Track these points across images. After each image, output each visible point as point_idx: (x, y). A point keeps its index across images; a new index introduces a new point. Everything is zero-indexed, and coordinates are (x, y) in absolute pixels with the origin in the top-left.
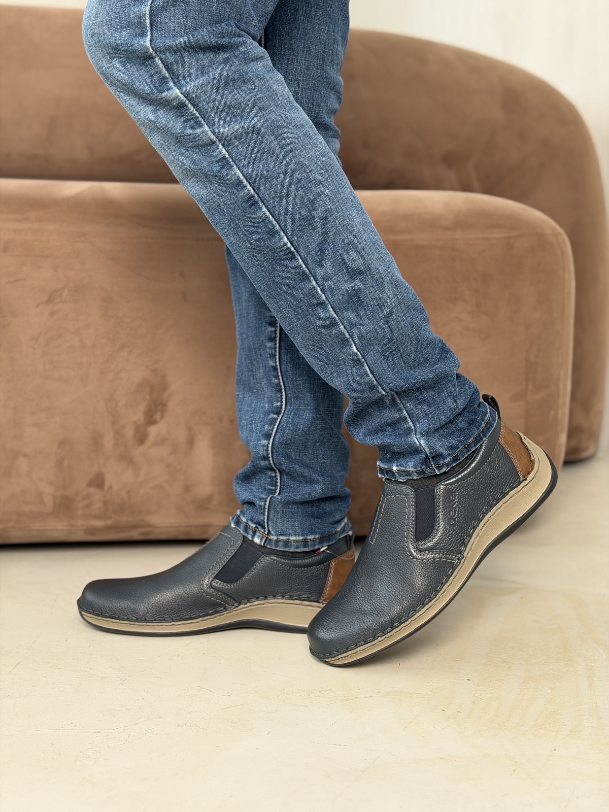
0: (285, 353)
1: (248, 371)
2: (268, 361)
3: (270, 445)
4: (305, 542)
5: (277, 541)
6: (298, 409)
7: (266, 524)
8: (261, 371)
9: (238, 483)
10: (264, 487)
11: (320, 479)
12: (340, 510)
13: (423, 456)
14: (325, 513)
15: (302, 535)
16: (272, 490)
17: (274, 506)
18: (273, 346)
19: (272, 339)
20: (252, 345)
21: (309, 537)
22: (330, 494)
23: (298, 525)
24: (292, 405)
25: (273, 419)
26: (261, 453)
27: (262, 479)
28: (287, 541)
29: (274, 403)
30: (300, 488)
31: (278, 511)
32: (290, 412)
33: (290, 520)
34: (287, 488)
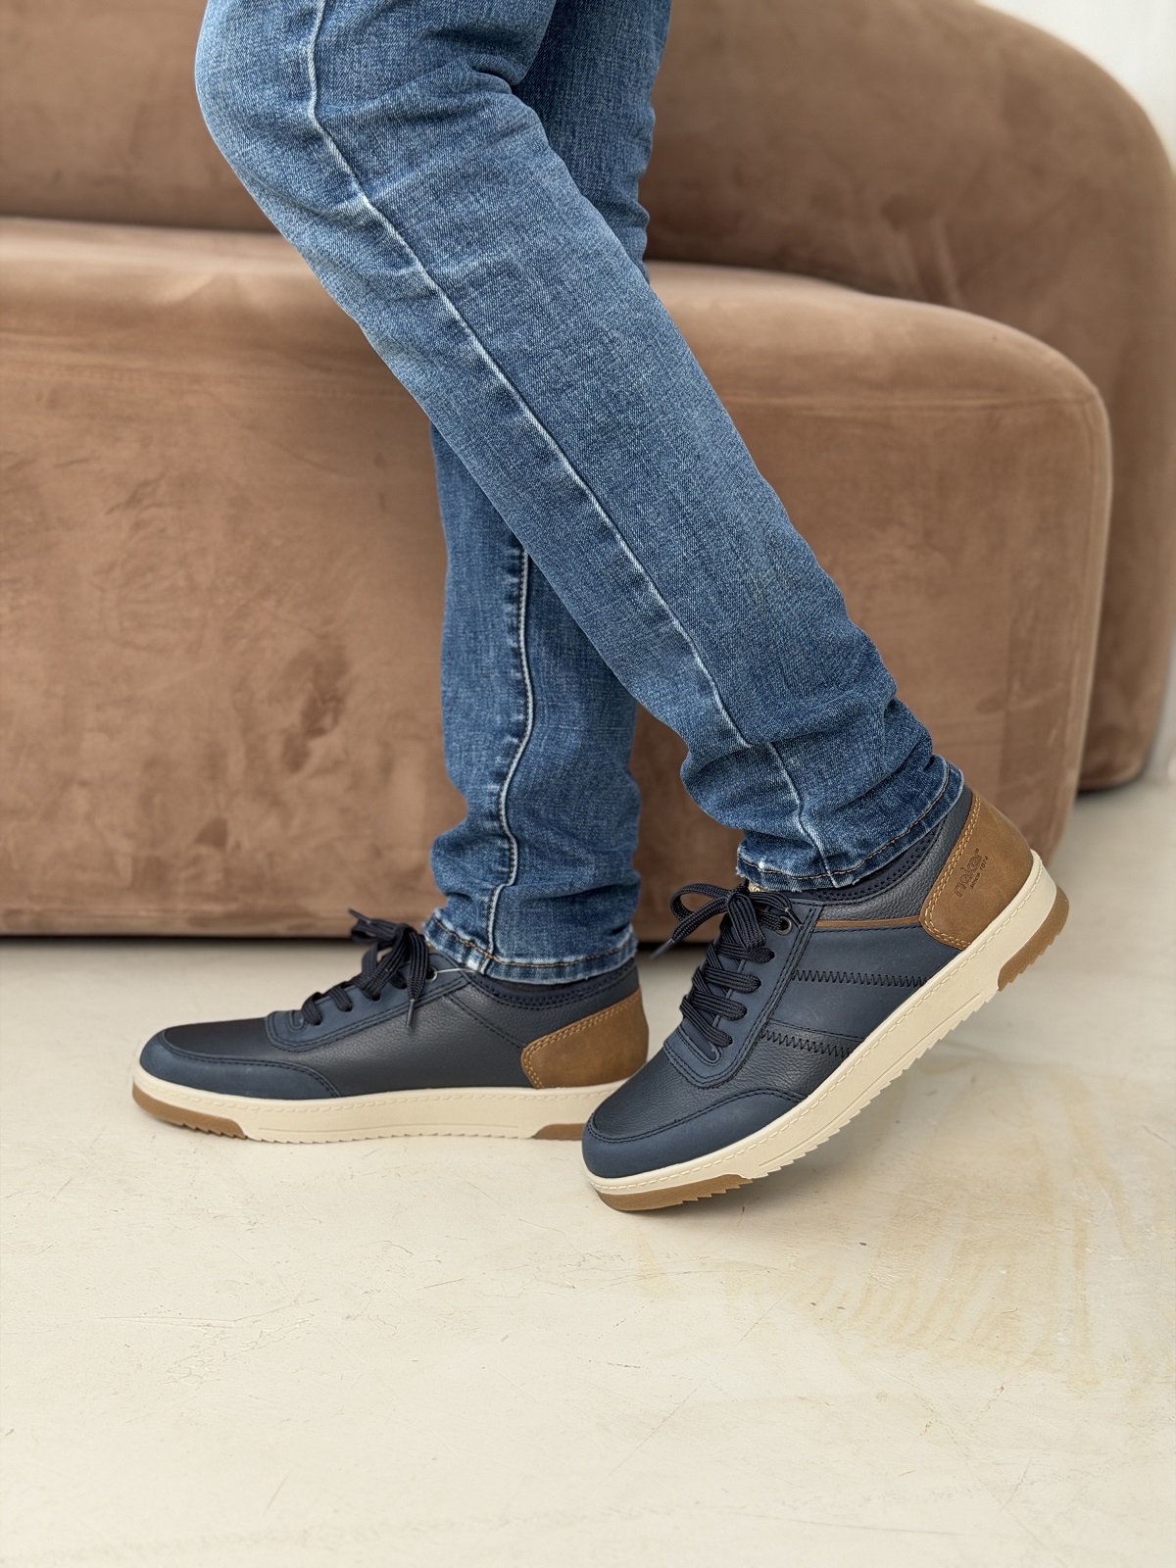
0: (537, 625)
2: (505, 637)
3: (504, 794)
4: (559, 969)
5: (510, 966)
6: (556, 729)
7: (490, 936)
9: (439, 854)
10: (489, 866)
11: (591, 858)
12: (622, 910)
13: (812, 853)
14: (596, 915)
15: (555, 955)
16: (502, 873)
18: (514, 612)
19: (513, 599)
21: (567, 960)
22: (606, 883)
23: (547, 936)
24: (546, 719)
25: (511, 745)
26: (487, 806)
27: (485, 852)
28: (528, 965)
29: (513, 714)
30: (555, 873)
31: (513, 913)
32: (541, 734)
33: (533, 928)
34: (531, 870)
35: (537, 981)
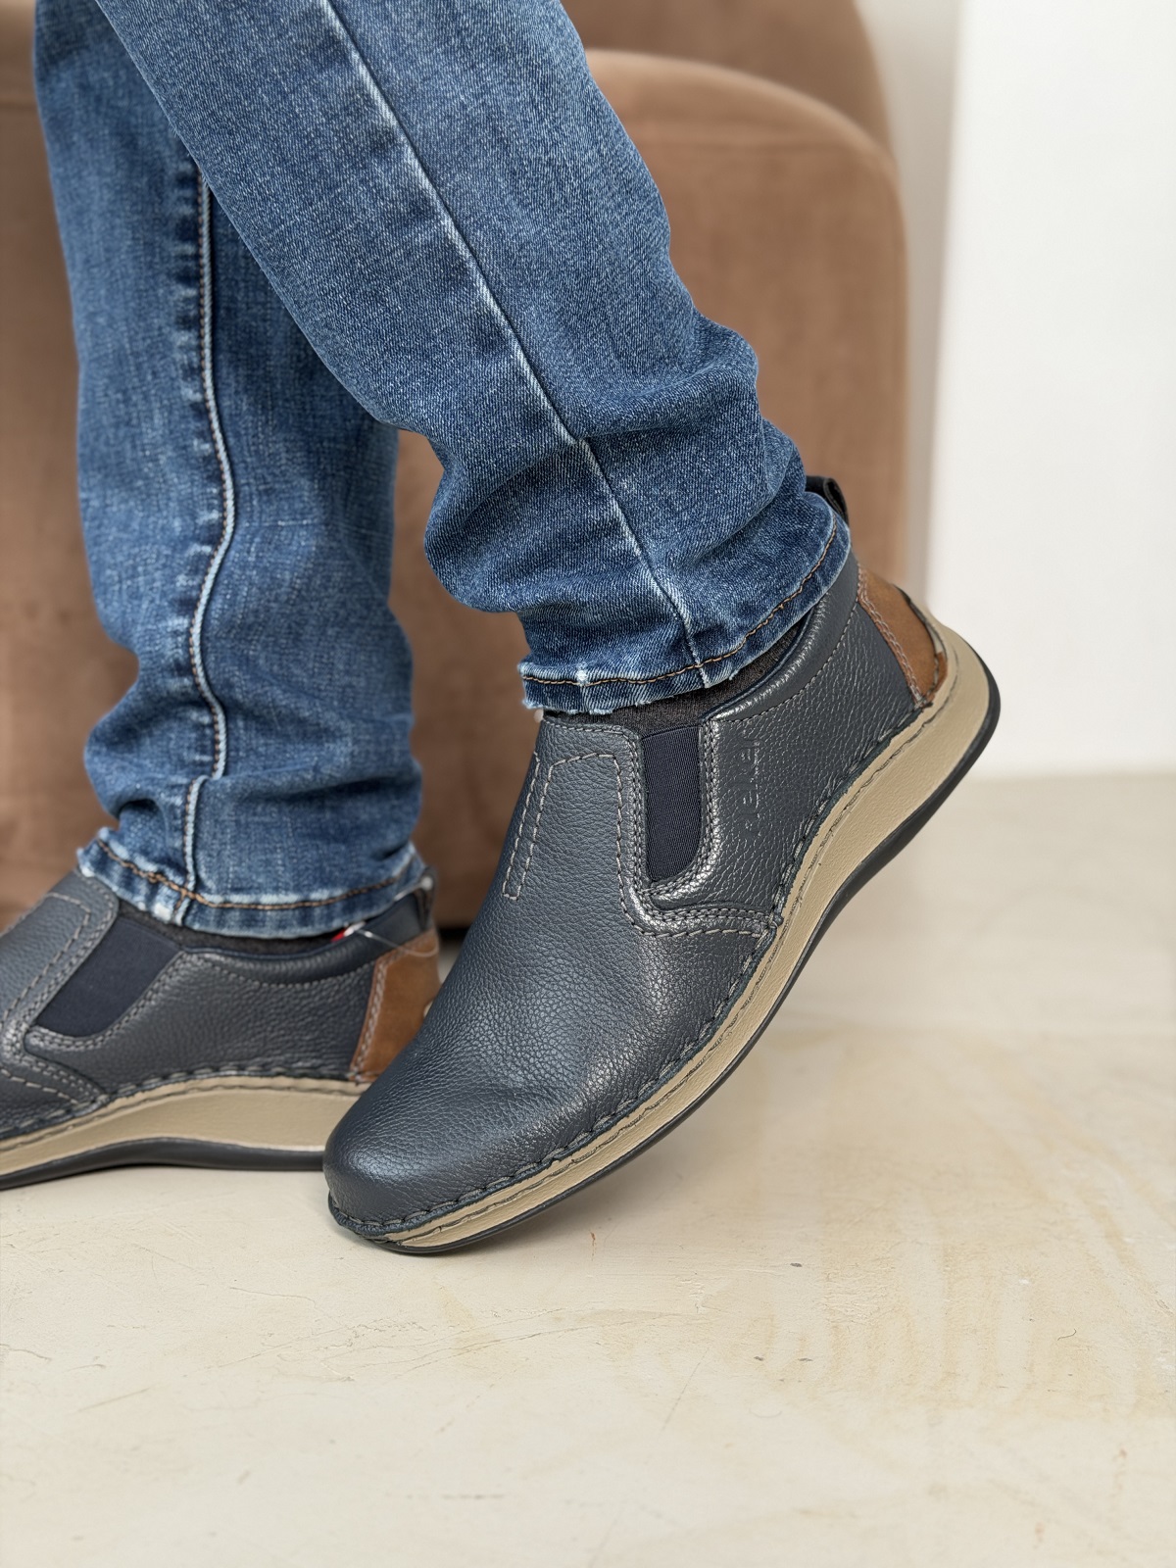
0: (231, 362)
1: (117, 426)
2: (179, 388)
3: (196, 630)
4: (304, 910)
5: (224, 909)
6: (274, 528)
7: (189, 860)
8: (158, 421)
9: (98, 753)
10: (180, 755)
11: (347, 726)
12: (397, 821)
13: (671, 632)
14: (358, 828)
15: (297, 889)
16: (202, 764)
17: (214, 806)
18: (194, 343)
19: (190, 323)
20: (127, 346)
21: (316, 895)
22: (371, 770)
23: (283, 860)
24: (255, 518)
25: (200, 557)
26: (170, 653)
27: (173, 736)
28: (253, 907)
29: (201, 513)
30: (288, 755)
31: (224, 821)
32: (248, 537)
33: (259, 846)
34: (248, 756)
35: (266, 933)
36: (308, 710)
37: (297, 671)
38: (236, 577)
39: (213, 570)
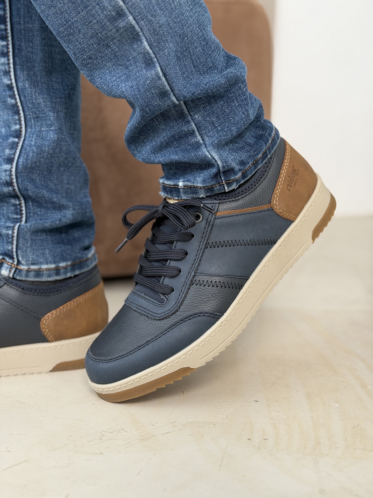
2: (2, 79)
3: (14, 170)
4: (57, 271)
5: (28, 271)
6: (40, 131)
7: (15, 254)
10: (8, 216)
11: (70, 204)
12: (88, 237)
13: (214, 170)
14: (75, 239)
15: (54, 263)
16: (17, 219)
18: (7, 62)
19: (5, 55)
21: (61, 265)
22: (79, 219)
23: (49, 252)
24: (33, 127)
25: (14, 143)
26: (4, 178)
27: (5, 208)
28: (39, 270)
29: (13, 126)
30: (49, 215)
31: (27, 239)
32: (31, 135)
33: (40, 248)
34: (34, 215)
35: (44, 279)
36: (56, 198)
37: (50, 184)
38: (28, 150)
39: (19, 148)
